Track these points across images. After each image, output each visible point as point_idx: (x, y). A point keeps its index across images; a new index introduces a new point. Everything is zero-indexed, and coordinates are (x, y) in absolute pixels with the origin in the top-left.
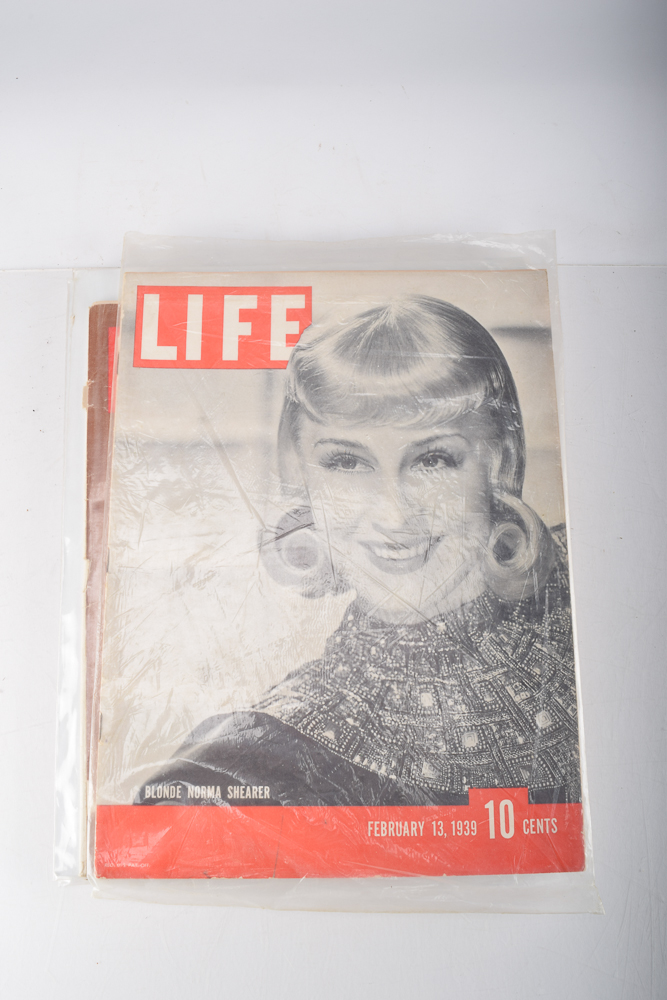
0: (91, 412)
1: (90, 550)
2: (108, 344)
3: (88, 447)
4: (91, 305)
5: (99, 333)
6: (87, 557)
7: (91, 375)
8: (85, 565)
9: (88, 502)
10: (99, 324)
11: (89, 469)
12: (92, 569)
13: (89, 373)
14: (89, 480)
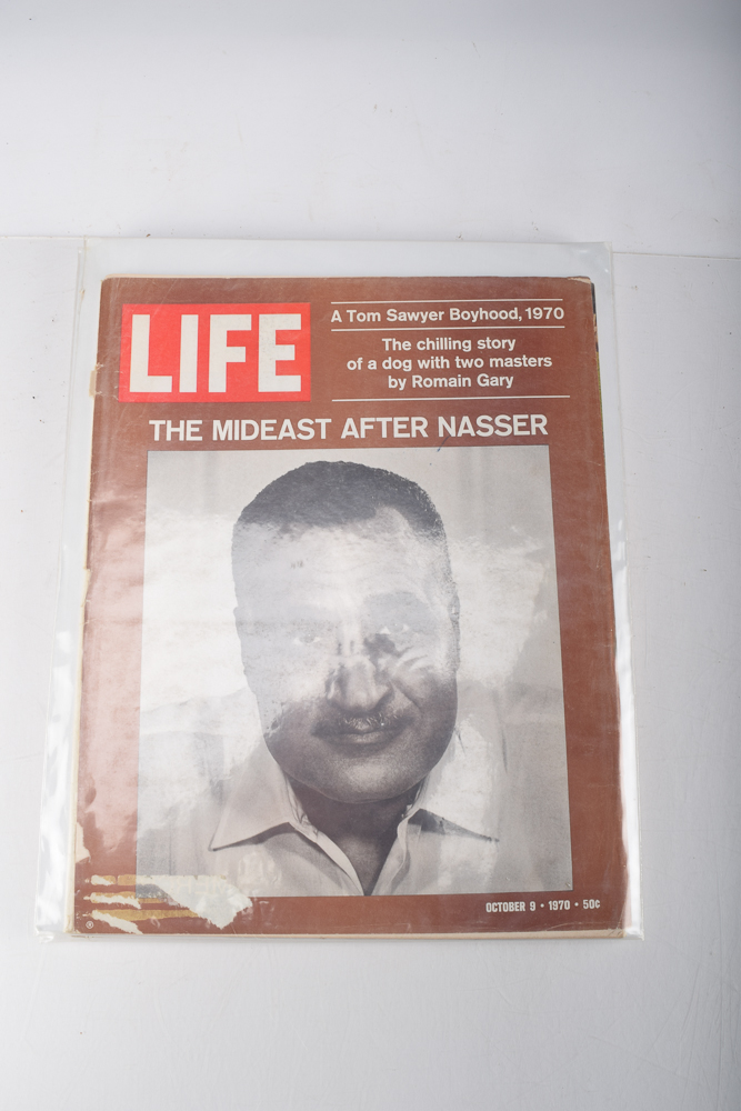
0: (98, 400)
1: (91, 558)
2: (121, 324)
3: (93, 440)
4: (104, 278)
5: (112, 310)
6: (88, 567)
7: (101, 357)
8: (85, 575)
9: (91, 503)
10: (113, 299)
11: (94, 466)
12: (92, 580)
13: (99, 356)
14: (94, 479)
